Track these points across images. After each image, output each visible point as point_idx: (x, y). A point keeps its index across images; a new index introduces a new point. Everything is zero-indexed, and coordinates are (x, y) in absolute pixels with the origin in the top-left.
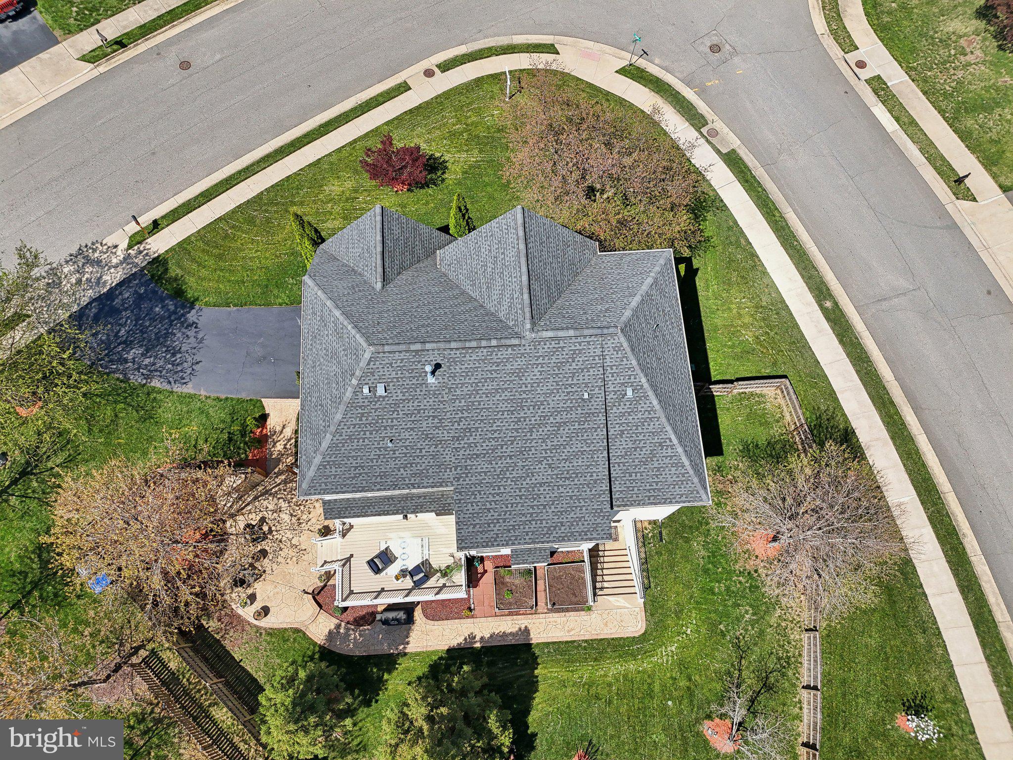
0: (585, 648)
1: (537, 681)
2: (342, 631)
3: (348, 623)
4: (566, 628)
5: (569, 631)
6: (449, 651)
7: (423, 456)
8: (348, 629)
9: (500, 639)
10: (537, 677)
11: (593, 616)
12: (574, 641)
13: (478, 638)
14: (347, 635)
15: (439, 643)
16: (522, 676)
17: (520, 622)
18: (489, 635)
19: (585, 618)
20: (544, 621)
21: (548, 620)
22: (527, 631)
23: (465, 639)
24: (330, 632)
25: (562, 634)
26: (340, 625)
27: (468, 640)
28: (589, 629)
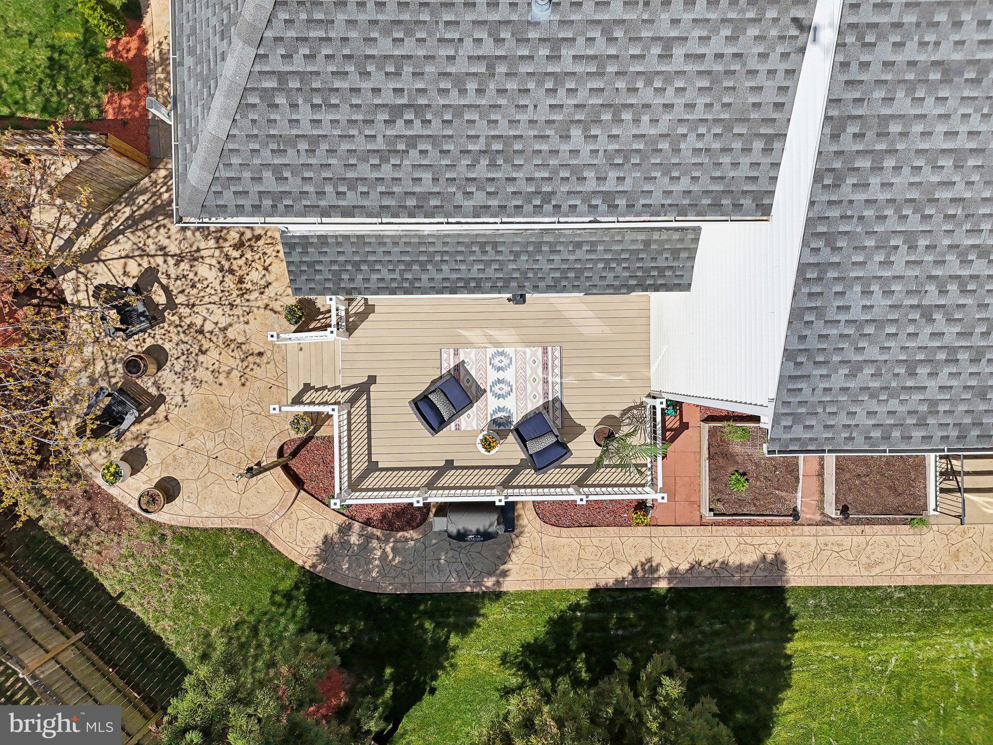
0: (900, 602)
1: (789, 667)
2: (354, 539)
3: (367, 523)
4: (864, 560)
5: (869, 567)
6: (594, 592)
7: (668, 77)
8: (369, 538)
9: (709, 574)
10: (789, 657)
11: (929, 536)
12: (878, 588)
13: (662, 571)
14: (365, 547)
15: (572, 575)
16: (753, 653)
17: (756, 541)
18: (687, 566)
19: (909, 539)
20: (812, 540)
21: (822, 540)
22: (778, 564)
23: (634, 572)
24: (326, 540)
25: (852, 571)
26: (350, 527)
27: (640, 574)
28: (916, 564)
